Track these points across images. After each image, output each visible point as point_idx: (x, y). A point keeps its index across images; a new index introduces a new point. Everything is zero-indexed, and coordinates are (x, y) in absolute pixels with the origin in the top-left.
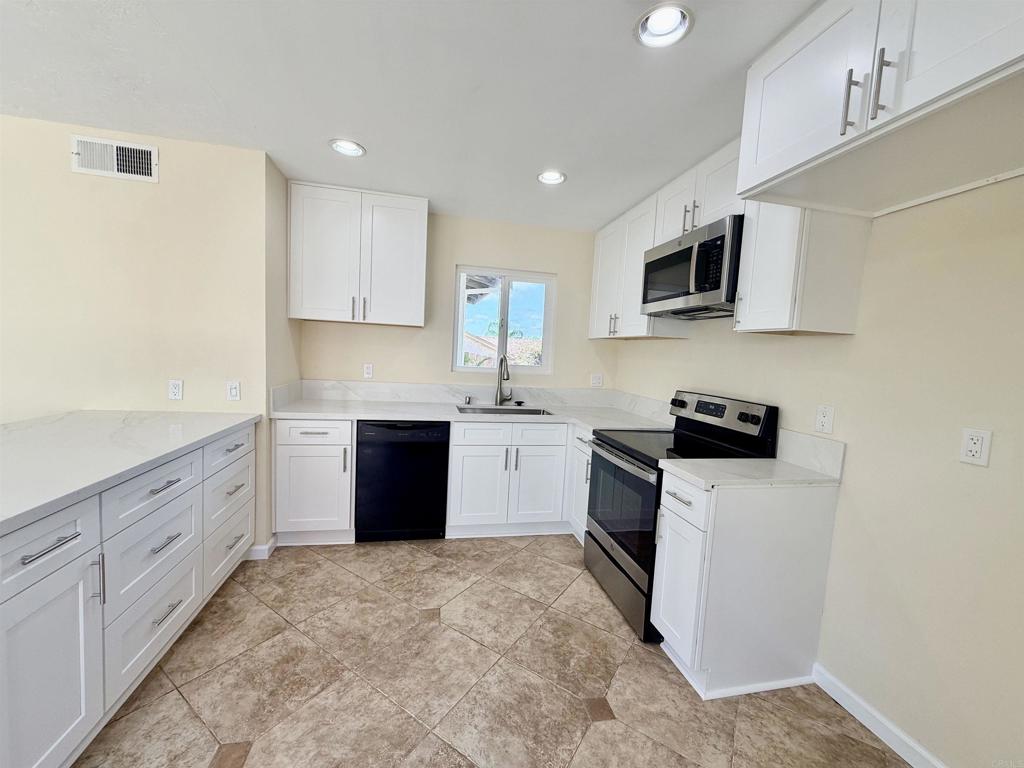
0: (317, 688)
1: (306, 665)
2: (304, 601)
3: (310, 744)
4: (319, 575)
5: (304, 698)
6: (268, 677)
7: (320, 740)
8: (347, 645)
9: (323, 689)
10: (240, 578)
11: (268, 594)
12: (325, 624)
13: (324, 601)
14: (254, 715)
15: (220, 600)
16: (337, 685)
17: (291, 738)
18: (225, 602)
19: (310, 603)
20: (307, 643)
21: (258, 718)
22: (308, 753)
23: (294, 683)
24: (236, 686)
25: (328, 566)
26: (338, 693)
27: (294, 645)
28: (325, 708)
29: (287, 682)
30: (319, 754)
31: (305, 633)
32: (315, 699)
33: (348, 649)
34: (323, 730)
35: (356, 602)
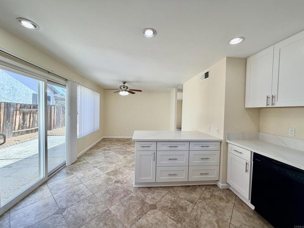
0: (173, 218)
1: (181, 213)
2: (207, 204)
3: (155, 221)
4: (223, 204)
5: (169, 216)
6: (175, 205)
7: (157, 223)
8: (192, 222)
9: (173, 219)
10: (208, 187)
11: (205, 194)
12: (199, 213)
13: (210, 209)
14: (163, 207)
15: (197, 187)
16: (175, 223)
17: (157, 216)
18: (197, 188)
19: (207, 206)
20: (189, 211)
21: (163, 208)
22: (153, 222)
23: (174, 212)
24: (172, 200)
25: (230, 205)
26: (172, 224)
27: (187, 207)
28: (166, 222)
29: (174, 210)
30: (152, 224)
31: (193, 209)
32: (169, 218)
33: (190, 222)
34: (160, 223)
35: (215, 220)
